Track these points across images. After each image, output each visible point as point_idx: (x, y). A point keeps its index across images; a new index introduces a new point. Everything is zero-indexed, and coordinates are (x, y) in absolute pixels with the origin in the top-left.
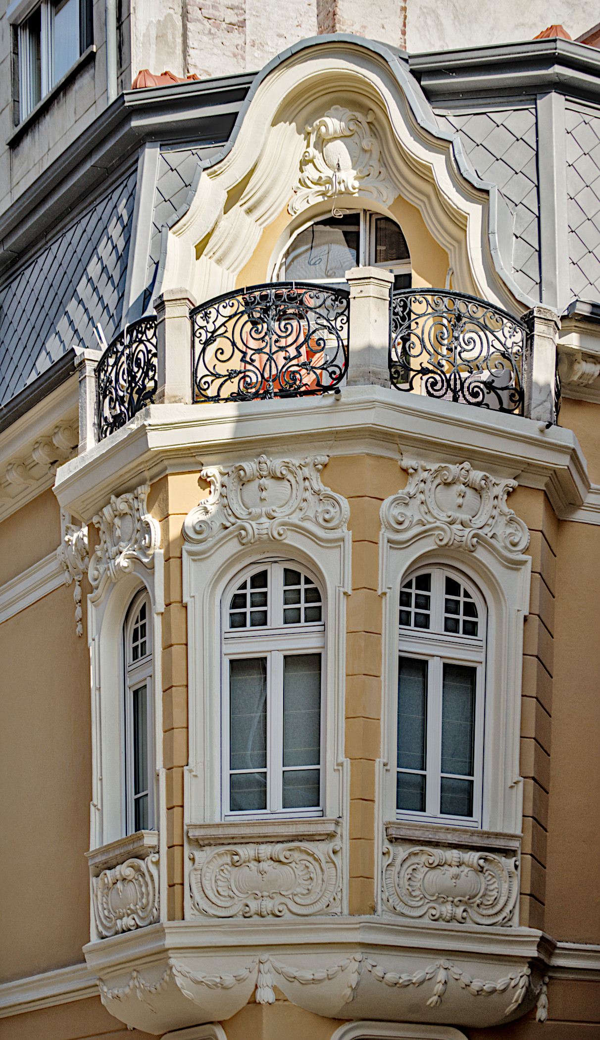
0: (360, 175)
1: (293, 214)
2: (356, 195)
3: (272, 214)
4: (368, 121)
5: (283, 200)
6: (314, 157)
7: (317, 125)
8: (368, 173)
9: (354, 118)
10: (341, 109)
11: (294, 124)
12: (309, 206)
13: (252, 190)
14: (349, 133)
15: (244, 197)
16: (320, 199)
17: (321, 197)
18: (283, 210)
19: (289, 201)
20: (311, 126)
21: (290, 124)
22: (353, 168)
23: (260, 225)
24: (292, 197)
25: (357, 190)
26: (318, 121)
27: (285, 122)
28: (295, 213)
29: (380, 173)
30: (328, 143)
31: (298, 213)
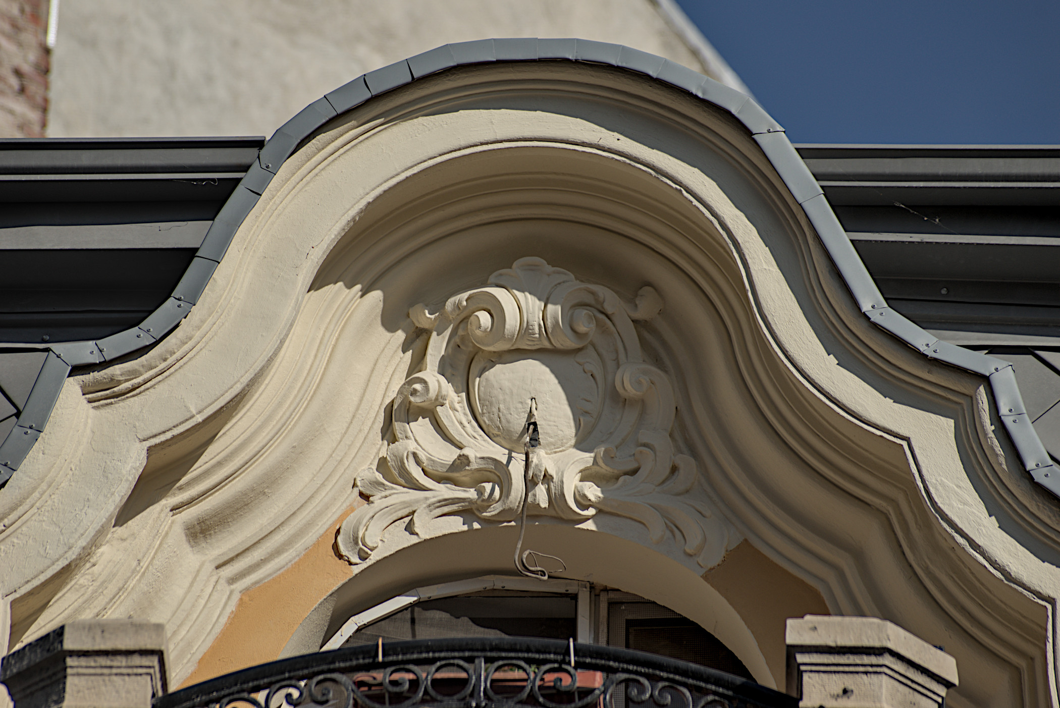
0: (604, 469)
1: (355, 559)
2: (590, 525)
3: (278, 552)
4: (638, 315)
5: (320, 514)
6: (440, 401)
7: (458, 306)
8: (632, 466)
9: (590, 299)
10: (549, 269)
11: (376, 295)
12: (414, 540)
13: (220, 464)
14: (569, 343)
15: (189, 484)
16: (456, 525)
17: (460, 519)
18: (317, 544)
19: (342, 518)
20: (437, 306)
21: (364, 293)
22: (582, 444)
23: (232, 580)
24: (351, 509)
25: (591, 512)
26: (465, 295)
27: (349, 286)
28: (363, 558)
29: (674, 469)
30: (493, 364)
31: (374, 557)
